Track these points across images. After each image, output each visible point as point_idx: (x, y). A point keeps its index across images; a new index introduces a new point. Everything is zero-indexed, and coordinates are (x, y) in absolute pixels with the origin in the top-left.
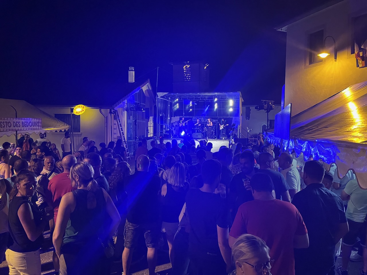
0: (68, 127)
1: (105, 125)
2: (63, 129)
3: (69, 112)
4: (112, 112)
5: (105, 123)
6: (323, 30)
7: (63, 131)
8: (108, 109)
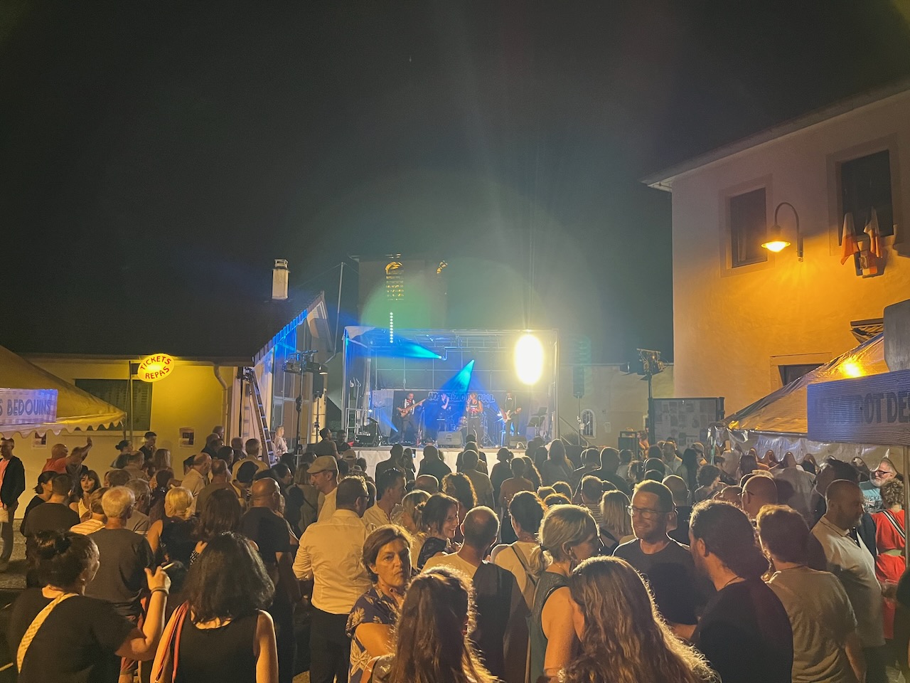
0: (118, 416)
1: (224, 409)
2: (106, 422)
3: (125, 375)
4: (244, 374)
5: (224, 406)
6: (765, 188)
7: (107, 426)
8: (235, 367)
